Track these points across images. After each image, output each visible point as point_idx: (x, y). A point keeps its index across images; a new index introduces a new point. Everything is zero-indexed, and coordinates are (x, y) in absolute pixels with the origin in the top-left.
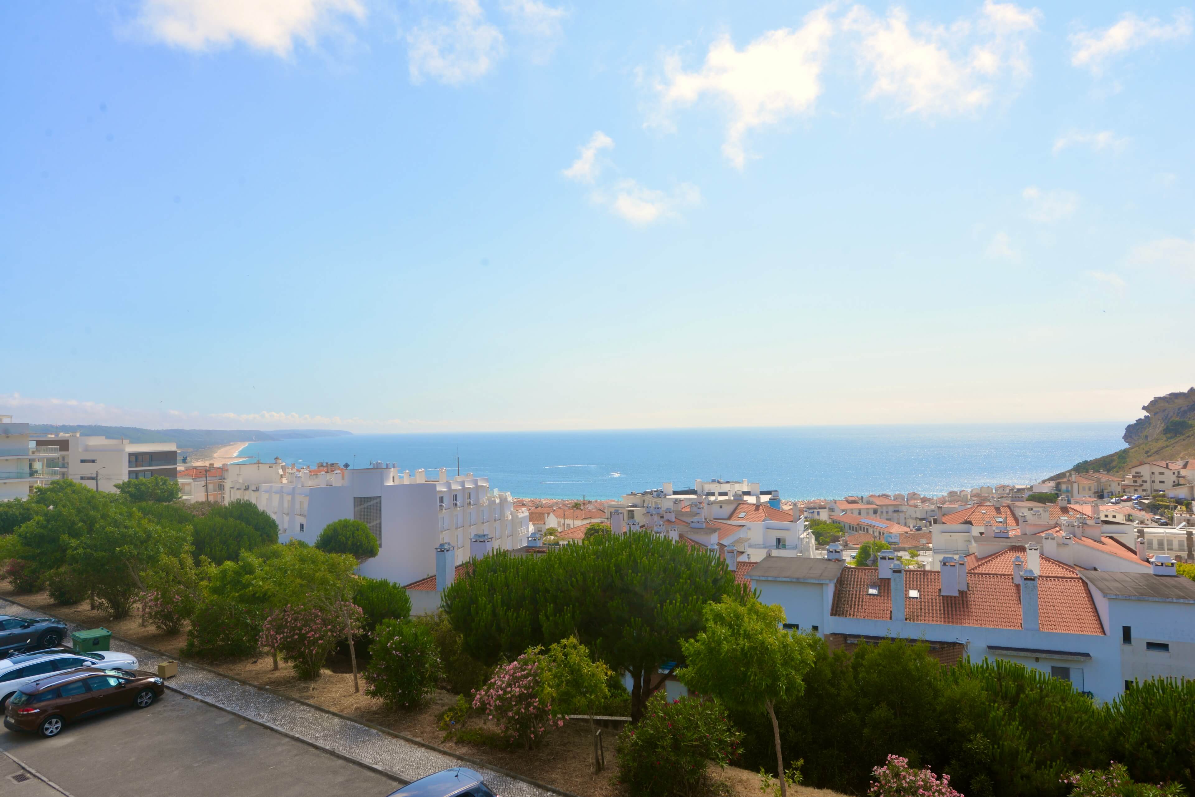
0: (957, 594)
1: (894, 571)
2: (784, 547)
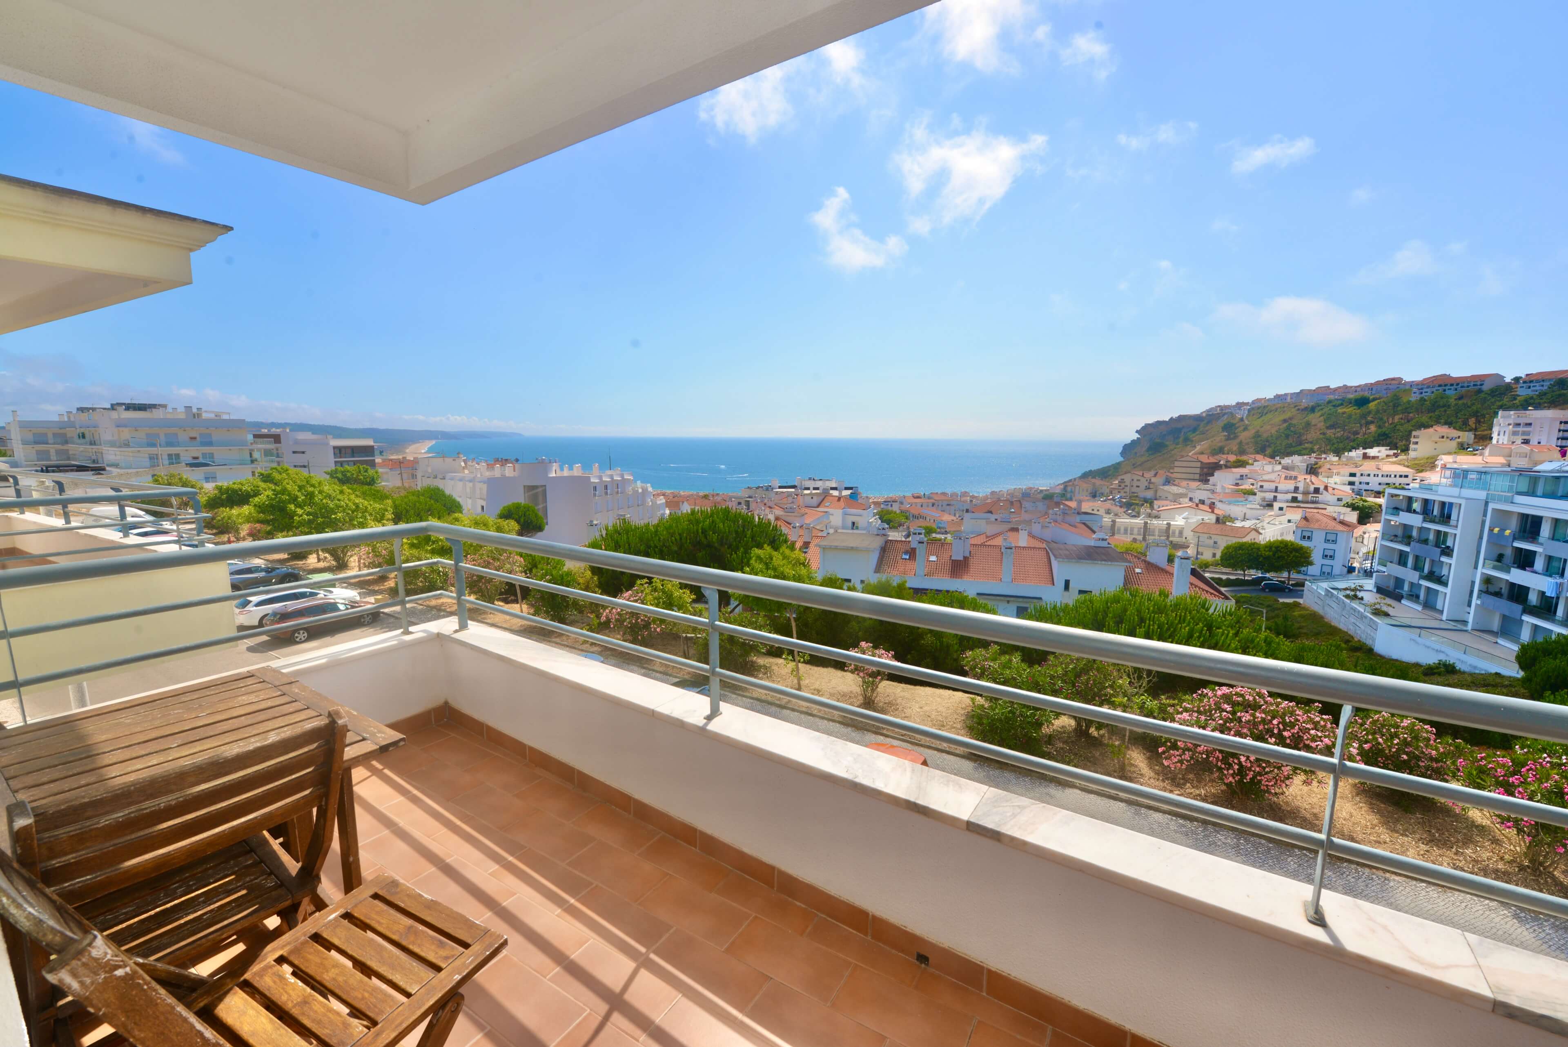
0: (962, 559)
1: (920, 542)
2: (857, 528)
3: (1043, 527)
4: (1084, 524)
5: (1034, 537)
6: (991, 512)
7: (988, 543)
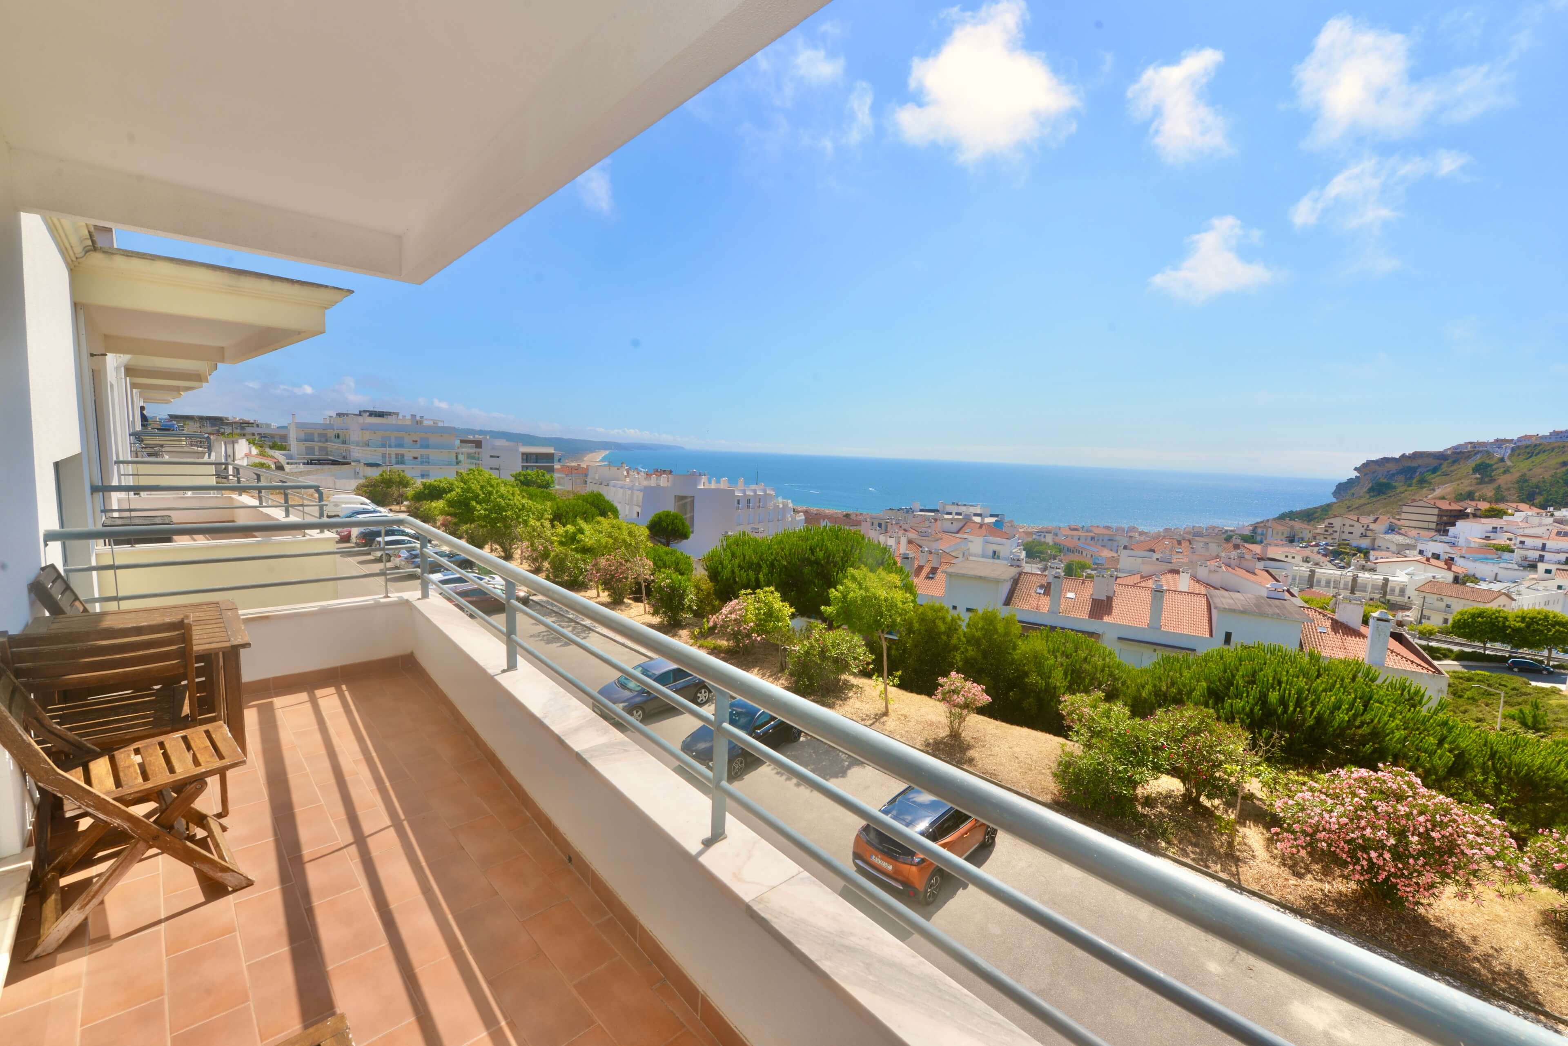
0: (1104, 598)
1: (1056, 577)
2: (998, 557)
3: (1210, 571)
4: (1267, 571)
5: (1198, 581)
6: (1154, 551)
7: (1142, 584)
